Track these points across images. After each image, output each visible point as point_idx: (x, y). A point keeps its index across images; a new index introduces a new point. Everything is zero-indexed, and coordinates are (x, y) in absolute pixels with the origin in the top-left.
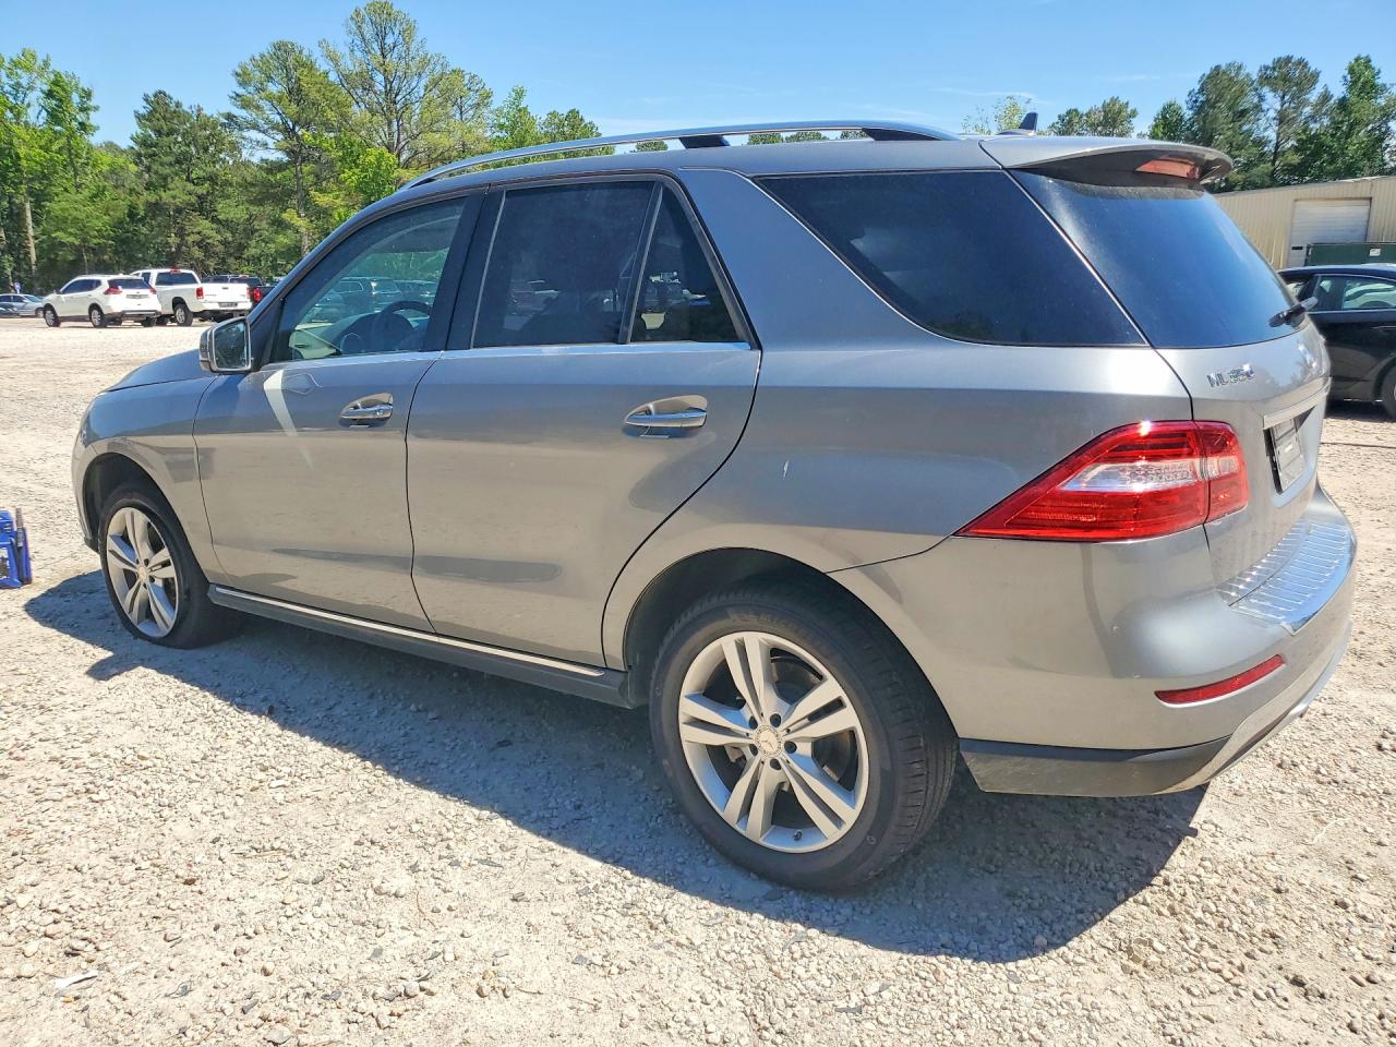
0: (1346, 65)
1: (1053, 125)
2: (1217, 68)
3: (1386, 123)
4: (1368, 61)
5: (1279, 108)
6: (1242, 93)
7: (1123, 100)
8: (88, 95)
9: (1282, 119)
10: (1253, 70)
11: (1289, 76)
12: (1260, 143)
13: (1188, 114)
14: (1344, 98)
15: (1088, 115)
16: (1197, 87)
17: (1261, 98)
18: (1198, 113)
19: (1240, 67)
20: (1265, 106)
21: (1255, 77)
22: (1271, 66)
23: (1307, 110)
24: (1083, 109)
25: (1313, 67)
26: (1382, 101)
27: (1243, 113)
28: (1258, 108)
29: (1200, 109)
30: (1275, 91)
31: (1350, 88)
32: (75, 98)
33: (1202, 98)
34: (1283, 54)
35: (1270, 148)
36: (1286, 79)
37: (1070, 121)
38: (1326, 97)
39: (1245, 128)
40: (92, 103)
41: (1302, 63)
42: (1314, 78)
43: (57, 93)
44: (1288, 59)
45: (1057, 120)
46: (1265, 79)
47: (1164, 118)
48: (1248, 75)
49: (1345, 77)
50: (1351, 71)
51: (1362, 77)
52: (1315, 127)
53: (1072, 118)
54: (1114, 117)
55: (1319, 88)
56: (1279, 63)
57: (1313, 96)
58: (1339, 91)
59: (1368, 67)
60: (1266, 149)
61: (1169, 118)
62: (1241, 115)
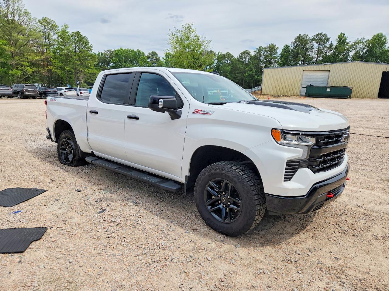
1: (255, 51)
2: (300, 35)
3: (348, 53)
4: (344, 34)
5: (317, 48)
6: (307, 43)
7: (274, 44)
9: (319, 51)
10: (311, 36)
11: (321, 39)
12: (313, 58)
13: (291, 49)
14: (337, 45)
15: (265, 48)
17: (313, 45)
19: (307, 35)
20: (314, 47)
21: (311, 39)
22: (316, 35)
23: (326, 49)
25: (328, 36)
26: (348, 47)
28: (312, 48)
29: (295, 48)
30: (317, 43)
31: (339, 42)
33: (296, 44)
34: (320, 32)
35: (315, 60)
38: (331, 45)
39: (308, 54)
41: (325, 35)
42: (328, 40)
44: (321, 33)
45: (256, 49)
46: (314, 40)
48: (309, 38)
49: (337, 39)
50: (339, 37)
51: (342, 39)
52: (328, 54)
53: (260, 49)
54: (272, 49)
55: (330, 42)
56: (318, 35)
57: (328, 45)
58: (335, 43)
59: (344, 37)
60: (314, 60)
61: (286, 50)
62: (307, 49)
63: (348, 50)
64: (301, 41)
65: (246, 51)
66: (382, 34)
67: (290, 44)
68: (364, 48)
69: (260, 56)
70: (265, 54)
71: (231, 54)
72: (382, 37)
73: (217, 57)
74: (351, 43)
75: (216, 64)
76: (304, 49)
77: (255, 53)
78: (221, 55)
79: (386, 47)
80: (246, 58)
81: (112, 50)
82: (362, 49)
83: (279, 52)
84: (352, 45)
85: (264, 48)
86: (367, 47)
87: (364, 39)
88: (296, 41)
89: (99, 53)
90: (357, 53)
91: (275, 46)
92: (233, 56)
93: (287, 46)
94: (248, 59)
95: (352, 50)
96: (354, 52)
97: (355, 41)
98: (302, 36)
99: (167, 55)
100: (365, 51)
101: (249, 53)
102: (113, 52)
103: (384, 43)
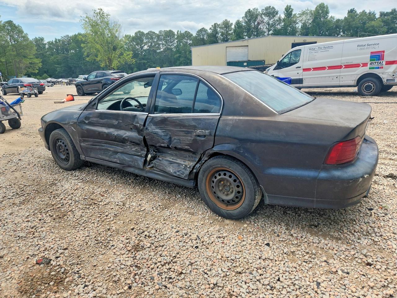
0: (285, 8)
1: (210, 28)
2: (249, 9)
3: (295, 25)
4: (290, 6)
6: (257, 17)
7: (228, 20)
9: (269, 25)
10: (260, 10)
11: (271, 12)
12: (265, 32)
13: (243, 24)
14: (285, 18)
17: (263, 19)
19: (257, 10)
20: (265, 21)
21: (261, 13)
22: (264, 9)
24: (218, 24)
25: (277, 9)
26: (294, 19)
28: (263, 22)
29: (246, 22)
30: (267, 17)
31: (286, 15)
33: (246, 20)
34: (268, 6)
36: (268, 12)
38: (280, 18)
39: (260, 27)
41: (273, 8)
44: (270, 7)
46: (263, 14)
47: (237, 24)
48: (259, 12)
49: (284, 12)
50: (286, 10)
51: (289, 11)
52: (278, 27)
53: (215, 26)
54: (226, 25)
55: (278, 15)
56: (267, 9)
57: (276, 18)
58: (283, 16)
59: (290, 9)
60: (266, 34)
62: (259, 24)
63: (294, 22)
64: (251, 15)
65: (202, 29)
66: (324, 4)
67: (241, 20)
68: (309, 20)
69: (217, 33)
70: (222, 30)
71: (190, 33)
72: (324, 7)
73: (176, 37)
74: (297, 15)
75: (176, 44)
76: (256, 23)
77: (211, 31)
78: (181, 34)
79: (329, 17)
80: (203, 36)
81: (70, 36)
83: (233, 27)
85: (219, 25)
86: (312, 17)
87: (308, 10)
88: (246, 16)
89: (56, 40)
90: (304, 24)
91: (229, 22)
92: (192, 35)
93: (238, 21)
94: (205, 37)
95: (298, 21)
96: (301, 24)
97: (300, 13)
98: (252, 11)
100: (310, 22)
101: (205, 31)
102: (71, 37)
103: (327, 12)
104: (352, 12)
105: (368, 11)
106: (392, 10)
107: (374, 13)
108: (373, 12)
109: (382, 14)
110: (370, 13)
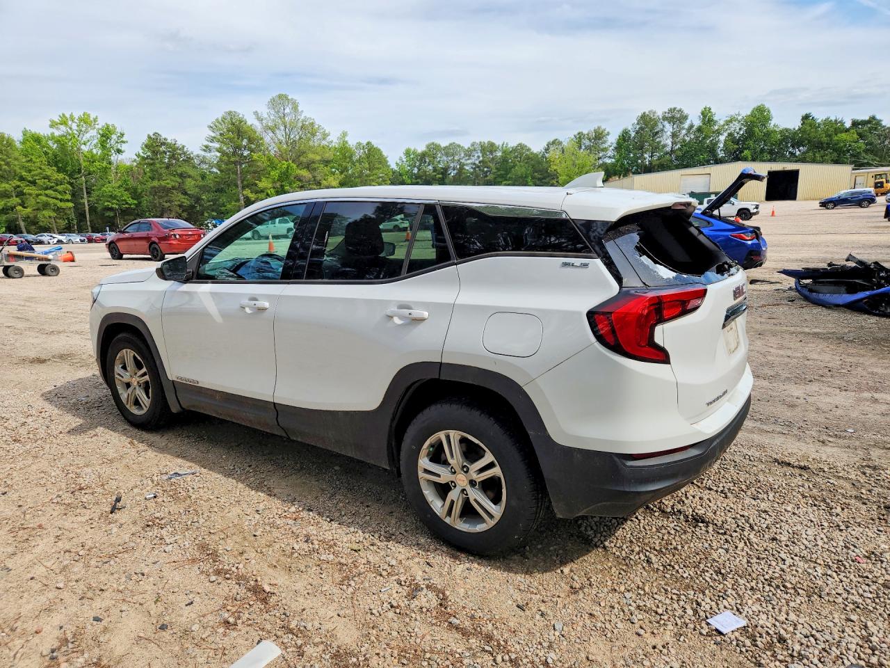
0: (700, 111)
2: (644, 113)
3: (718, 136)
4: (710, 109)
5: (672, 131)
6: (656, 124)
7: (603, 127)
8: (122, 135)
9: (674, 135)
10: (660, 113)
11: (676, 117)
12: (665, 146)
13: (633, 134)
14: (700, 126)
15: (589, 134)
16: (636, 122)
17: (664, 126)
18: (637, 133)
19: (654, 113)
20: (666, 130)
21: (661, 117)
22: (667, 112)
23: (684, 132)
24: (585, 132)
25: (686, 112)
26: (716, 128)
27: (657, 133)
28: (663, 131)
30: (669, 123)
31: (703, 120)
32: (114, 137)
33: (638, 127)
34: (672, 107)
35: (668, 149)
36: (673, 117)
37: (580, 138)
38: (691, 126)
39: (657, 140)
40: (124, 139)
41: (681, 111)
42: (686, 118)
43: (106, 135)
44: (675, 109)
45: (573, 137)
46: (665, 118)
47: (623, 135)
48: (658, 116)
49: (700, 117)
50: (702, 113)
51: (707, 116)
52: (687, 139)
54: (599, 136)
55: (688, 121)
56: (671, 110)
57: (686, 125)
58: (697, 123)
59: (710, 112)
61: (624, 137)
63: (718, 133)
64: (646, 121)
65: (555, 140)
66: (763, 106)
67: (630, 127)
68: (740, 129)
70: (587, 142)
72: (764, 111)
74: (722, 123)
76: (652, 134)
79: (772, 125)
82: (737, 129)
83: (612, 140)
84: (724, 125)
85: (587, 134)
86: (745, 126)
87: (739, 115)
90: (730, 135)
91: (605, 130)
93: (625, 130)
95: (723, 131)
96: (726, 134)
97: (726, 119)
98: (647, 115)
99: (408, 153)
100: (741, 133)
101: (560, 143)
103: (768, 119)
104: (806, 117)
105: (833, 118)
106: (870, 118)
107: (842, 121)
108: (840, 119)
109: (855, 124)
110: (836, 120)
